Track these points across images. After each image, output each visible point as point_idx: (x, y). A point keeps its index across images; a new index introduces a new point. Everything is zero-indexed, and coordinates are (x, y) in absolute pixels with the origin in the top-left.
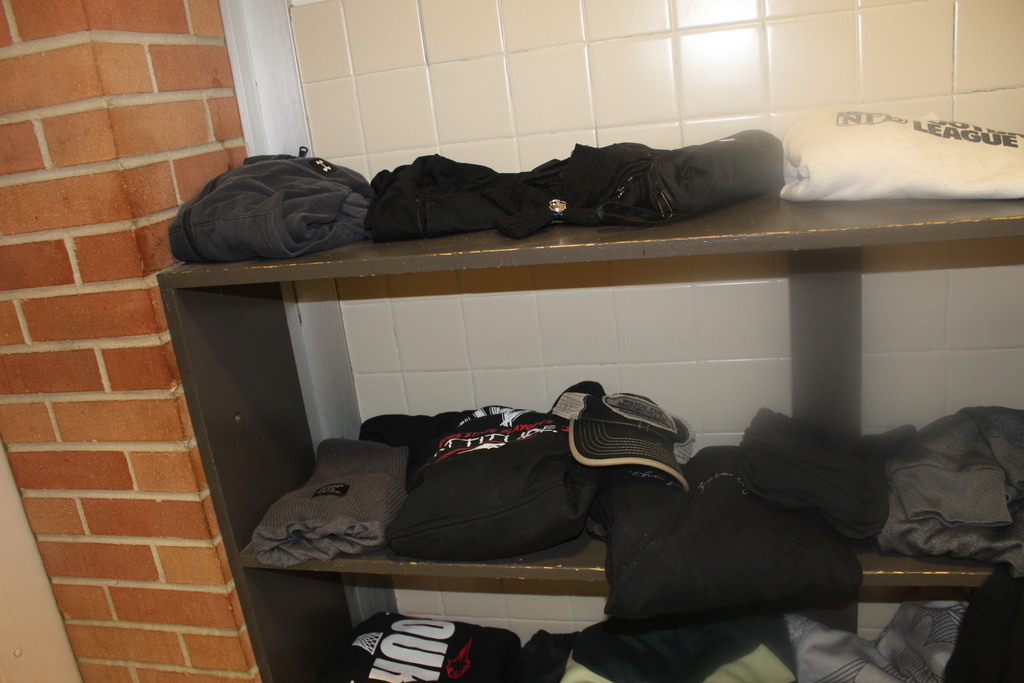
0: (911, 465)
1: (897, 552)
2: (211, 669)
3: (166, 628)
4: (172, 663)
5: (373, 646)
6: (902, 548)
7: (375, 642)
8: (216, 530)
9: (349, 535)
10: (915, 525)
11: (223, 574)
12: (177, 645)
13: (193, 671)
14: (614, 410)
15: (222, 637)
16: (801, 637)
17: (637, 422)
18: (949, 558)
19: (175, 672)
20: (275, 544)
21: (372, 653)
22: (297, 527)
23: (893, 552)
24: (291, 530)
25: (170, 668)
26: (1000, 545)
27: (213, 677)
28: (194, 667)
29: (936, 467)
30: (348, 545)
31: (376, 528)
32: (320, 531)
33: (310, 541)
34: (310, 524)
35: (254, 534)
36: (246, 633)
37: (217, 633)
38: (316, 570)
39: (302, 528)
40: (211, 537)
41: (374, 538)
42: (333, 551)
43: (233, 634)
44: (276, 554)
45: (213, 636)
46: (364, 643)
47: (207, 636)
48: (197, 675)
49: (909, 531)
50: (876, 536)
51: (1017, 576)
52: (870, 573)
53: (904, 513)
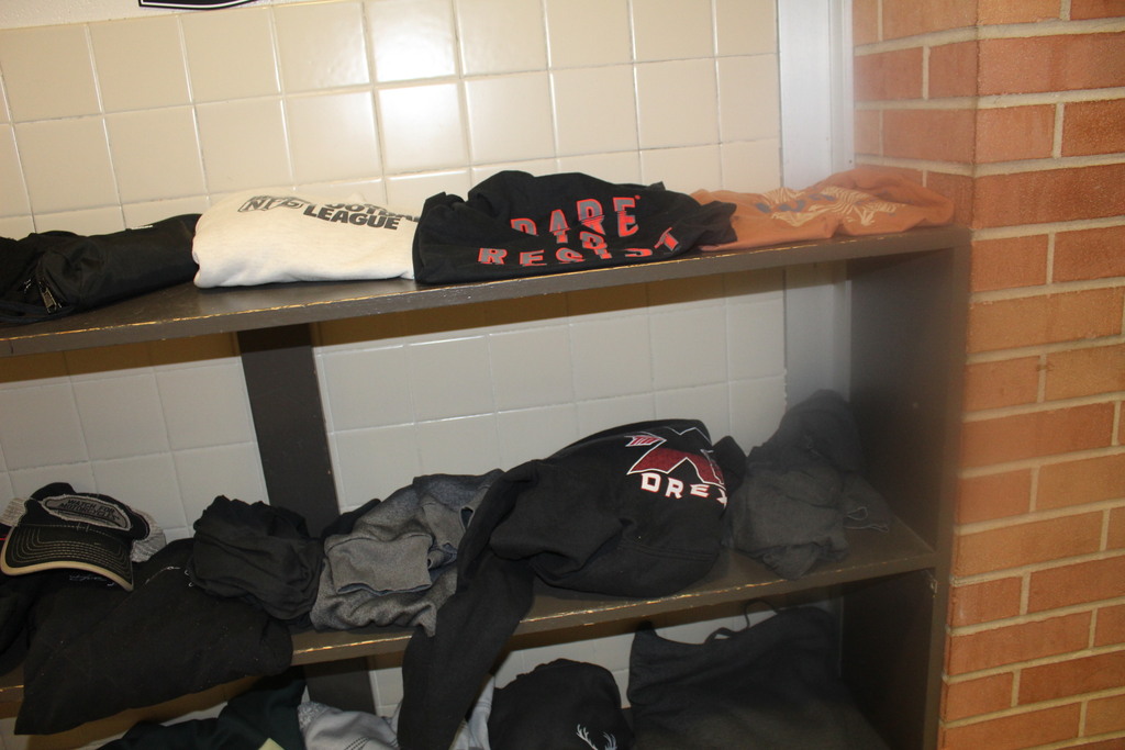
0: (344, 540)
1: (329, 628)
6: (334, 623)
10: (341, 599)
14: (51, 512)
16: (310, 724)
17: (75, 523)
18: (372, 627)
23: (326, 629)
26: (412, 608)
29: (368, 539)
49: (335, 607)
50: (307, 614)
51: (430, 635)
52: (299, 652)
53: (333, 588)
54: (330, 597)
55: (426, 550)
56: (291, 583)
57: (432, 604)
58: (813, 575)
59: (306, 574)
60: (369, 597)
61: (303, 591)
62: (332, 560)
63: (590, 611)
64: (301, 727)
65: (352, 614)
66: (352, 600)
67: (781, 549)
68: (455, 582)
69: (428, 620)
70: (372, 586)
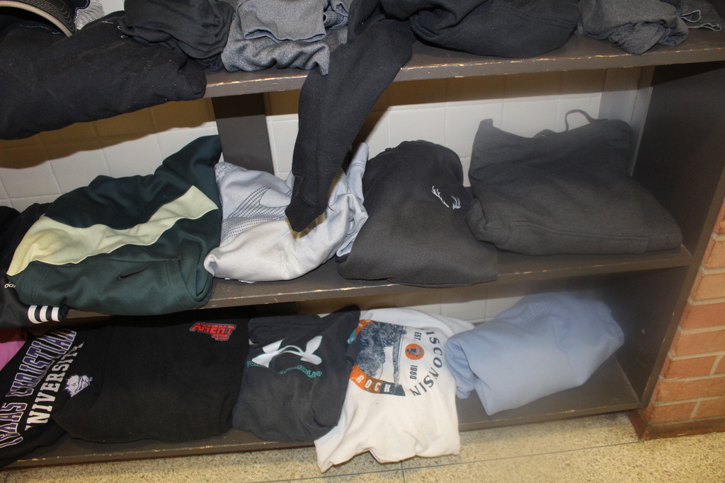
6: (242, 64)
10: (247, 42)
18: (274, 67)
23: (234, 70)
49: (244, 47)
50: (219, 54)
51: (324, 74)
52: (212, 85)
53: (242, 34)
54: (238, 41)
55: (322, 10)
56: (206, 26)
57: (326, 46)
58: (654, 53)
59: (219, 22)
60: (272, 43)
61: (216, 36)
62: (242, 14)
63: (461, 65)
64: (217, 179)
65: (257, 55)
66: (258, 44)
67: (632, 26)
68: (346, 36)
69: (323, 59)
70: (275, 35)
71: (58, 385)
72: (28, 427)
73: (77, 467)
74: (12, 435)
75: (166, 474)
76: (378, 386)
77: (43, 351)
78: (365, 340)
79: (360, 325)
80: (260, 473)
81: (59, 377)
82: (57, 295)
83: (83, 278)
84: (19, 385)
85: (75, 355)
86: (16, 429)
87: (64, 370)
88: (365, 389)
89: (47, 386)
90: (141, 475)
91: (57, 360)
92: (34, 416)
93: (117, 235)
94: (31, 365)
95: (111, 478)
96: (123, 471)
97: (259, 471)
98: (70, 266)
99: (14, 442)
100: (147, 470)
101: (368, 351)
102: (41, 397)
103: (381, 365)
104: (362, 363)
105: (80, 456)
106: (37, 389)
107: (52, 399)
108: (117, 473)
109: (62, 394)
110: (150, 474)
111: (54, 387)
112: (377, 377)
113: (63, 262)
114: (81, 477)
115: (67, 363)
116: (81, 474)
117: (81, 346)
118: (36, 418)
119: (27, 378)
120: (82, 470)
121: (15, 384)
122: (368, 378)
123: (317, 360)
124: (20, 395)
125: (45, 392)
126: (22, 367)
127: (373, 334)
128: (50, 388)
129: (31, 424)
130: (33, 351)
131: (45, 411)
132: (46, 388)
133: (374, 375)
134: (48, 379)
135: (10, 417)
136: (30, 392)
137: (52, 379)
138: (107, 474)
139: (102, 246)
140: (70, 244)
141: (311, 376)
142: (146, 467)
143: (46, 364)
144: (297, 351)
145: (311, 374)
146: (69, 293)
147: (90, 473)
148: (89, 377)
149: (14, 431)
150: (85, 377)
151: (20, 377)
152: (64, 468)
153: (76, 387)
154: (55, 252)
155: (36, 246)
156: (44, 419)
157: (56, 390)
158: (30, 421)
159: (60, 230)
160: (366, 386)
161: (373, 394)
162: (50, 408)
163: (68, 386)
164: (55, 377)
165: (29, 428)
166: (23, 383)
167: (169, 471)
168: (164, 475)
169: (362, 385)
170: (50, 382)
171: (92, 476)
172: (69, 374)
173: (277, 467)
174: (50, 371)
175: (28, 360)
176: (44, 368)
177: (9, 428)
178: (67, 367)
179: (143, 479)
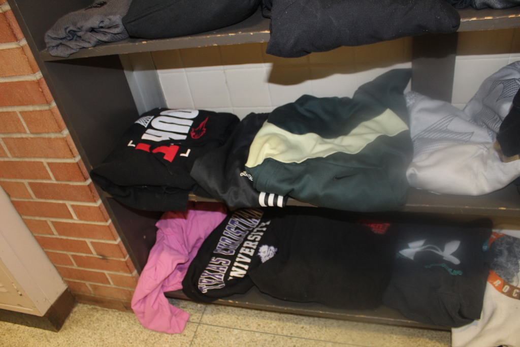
2: (40, 133)
3: (10, 109)
4: (19, 132)
5: (146, 123)
7: (148, 120)
8: (20, 35)
9: (102, 27)
11: (31, 66)
12: (19, 120)
13: (32, 136)
15: (41, 111)
19: (22, 138)
20: (59, 42)
21: (146, 126)
22: (71, 28)
24: (68, 30)
25: (19, 136)
27: (44, 139)
28: (32, 133)
30: (103, 35)
31: (117, 19)
32: (84, 28)
33: (80, 37)
34: (79, 25)
35: (46, 37)
36: (56, 107)
37: (38, 108)
38: (87, 57)
39: (74, 29)
40: (16, 39)
41: (117, 26)
42: (93, 41)
43: (46, 107)
44: (60, 49)
45: (36, 111)
46: (142, 122)
47: (33, 111)
48: (35, 138)
64: (408, 105)
71: (253, 251)
72: (230, 278)
73: (253, 311)
74: (219, 282)
75: (320, 328)
76: (517, 293)
77: (240, 223)
78: (499, 250)
79: (493, 237)
80: (396, 343)
81: (254, 245)
82: (286, 187)
83: (307, 176)
84: (222, 245)
85: (264, 229)
86: (222, 278)
87: (257, 240)
88: (503, 293)
89: (244, 250)
90: (301, 326)
91: (250, 232)
92: (235, 271)
93: (326, 143)
94: (231, 232)
95: (279, 324)
96: (288, 320)
97: (395, 341)
98: (295, 164)
99: (219, 287)
100: (305, 323)
101: (502, 260)
102: (240, 258)
103: (515, 274)
104: (498, 269)
105: (262, 305)
106: (237, 251)
107: (248, 260)
108: (283, 320)
109: (256, 258)
110: (308, 327)
111: (250, 251)
112: (514, 284)
113: (289, 160)
114: (257, 318)
115: (259, 235)
116: (257, 316)
117: (268, 223)
118: (237, 273)
119: (228, 241)
120: (257, 314)
121: (220, 245)
122: (504, 284)
123: (456, 261)
124: (224, 253)
125: (243, 254)
126: (226, 233)
127: (507, 246)
128: (247, 251)
129: (233, 277)
130: (233, 222)
131: (243, 269)
132: (244, 252)
133: (511, 282)
134: (245, 245)
135: (218, 268)
136: (232, 252)
137: (248, 245)
138: (276, 320)
139: (315, 151)
140: (292, 147)
141: (452, 274)
142: (305, 320)
143: (241, 233)
144: (437, 250)
145: (452, 272)
146: (296, 187)
147: (263, 317)
148: (275, 247)
149: (221, 279)
150: (272, 248)
151: (223, 240)
152: (244, 310)
153: (266, 254)
154: (282, 153)
155: (267, 146)
156: (241, 275)
157: (251, 254)
158: (232, 274)
159: (281, 135)
160: (503, 290)
161: (511, 299)
162: (246, 267)
163: (260, 252)
164: (250, 244)
165: (231, 280)
166: (226, 244)
167: (322, 327)
168: (318, 329)
169: (500, 289)
170: (247, 247)
171: (265, 319)
172: (261, 243)
173: (410, 341)
174: (246, 239)
175: (229, 228)
176: (240, 236)
177: (218, 276)
178: (259, 238)
179: (303, 330)
